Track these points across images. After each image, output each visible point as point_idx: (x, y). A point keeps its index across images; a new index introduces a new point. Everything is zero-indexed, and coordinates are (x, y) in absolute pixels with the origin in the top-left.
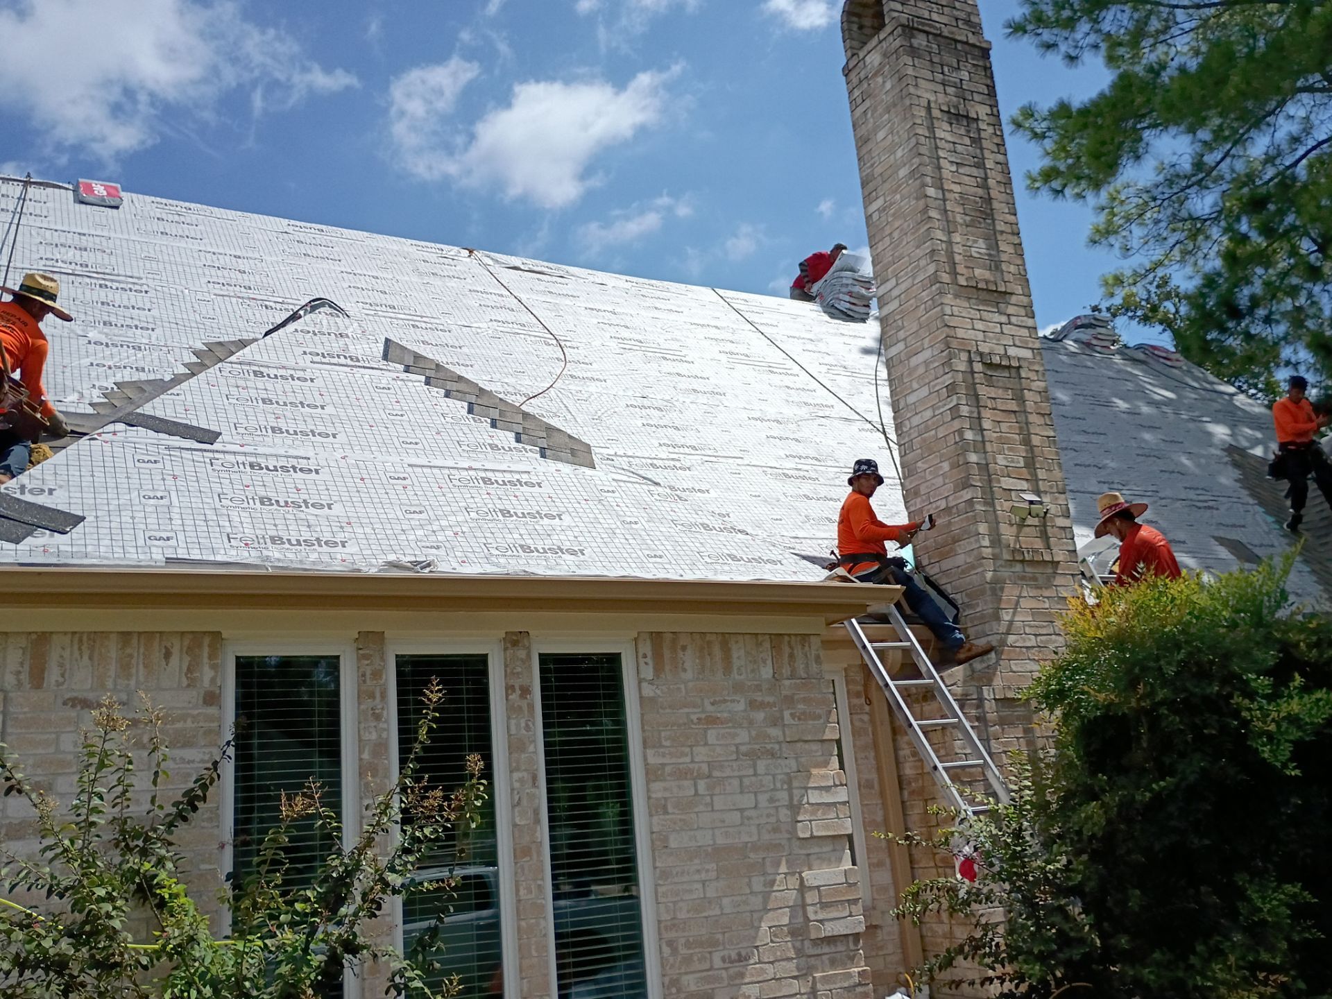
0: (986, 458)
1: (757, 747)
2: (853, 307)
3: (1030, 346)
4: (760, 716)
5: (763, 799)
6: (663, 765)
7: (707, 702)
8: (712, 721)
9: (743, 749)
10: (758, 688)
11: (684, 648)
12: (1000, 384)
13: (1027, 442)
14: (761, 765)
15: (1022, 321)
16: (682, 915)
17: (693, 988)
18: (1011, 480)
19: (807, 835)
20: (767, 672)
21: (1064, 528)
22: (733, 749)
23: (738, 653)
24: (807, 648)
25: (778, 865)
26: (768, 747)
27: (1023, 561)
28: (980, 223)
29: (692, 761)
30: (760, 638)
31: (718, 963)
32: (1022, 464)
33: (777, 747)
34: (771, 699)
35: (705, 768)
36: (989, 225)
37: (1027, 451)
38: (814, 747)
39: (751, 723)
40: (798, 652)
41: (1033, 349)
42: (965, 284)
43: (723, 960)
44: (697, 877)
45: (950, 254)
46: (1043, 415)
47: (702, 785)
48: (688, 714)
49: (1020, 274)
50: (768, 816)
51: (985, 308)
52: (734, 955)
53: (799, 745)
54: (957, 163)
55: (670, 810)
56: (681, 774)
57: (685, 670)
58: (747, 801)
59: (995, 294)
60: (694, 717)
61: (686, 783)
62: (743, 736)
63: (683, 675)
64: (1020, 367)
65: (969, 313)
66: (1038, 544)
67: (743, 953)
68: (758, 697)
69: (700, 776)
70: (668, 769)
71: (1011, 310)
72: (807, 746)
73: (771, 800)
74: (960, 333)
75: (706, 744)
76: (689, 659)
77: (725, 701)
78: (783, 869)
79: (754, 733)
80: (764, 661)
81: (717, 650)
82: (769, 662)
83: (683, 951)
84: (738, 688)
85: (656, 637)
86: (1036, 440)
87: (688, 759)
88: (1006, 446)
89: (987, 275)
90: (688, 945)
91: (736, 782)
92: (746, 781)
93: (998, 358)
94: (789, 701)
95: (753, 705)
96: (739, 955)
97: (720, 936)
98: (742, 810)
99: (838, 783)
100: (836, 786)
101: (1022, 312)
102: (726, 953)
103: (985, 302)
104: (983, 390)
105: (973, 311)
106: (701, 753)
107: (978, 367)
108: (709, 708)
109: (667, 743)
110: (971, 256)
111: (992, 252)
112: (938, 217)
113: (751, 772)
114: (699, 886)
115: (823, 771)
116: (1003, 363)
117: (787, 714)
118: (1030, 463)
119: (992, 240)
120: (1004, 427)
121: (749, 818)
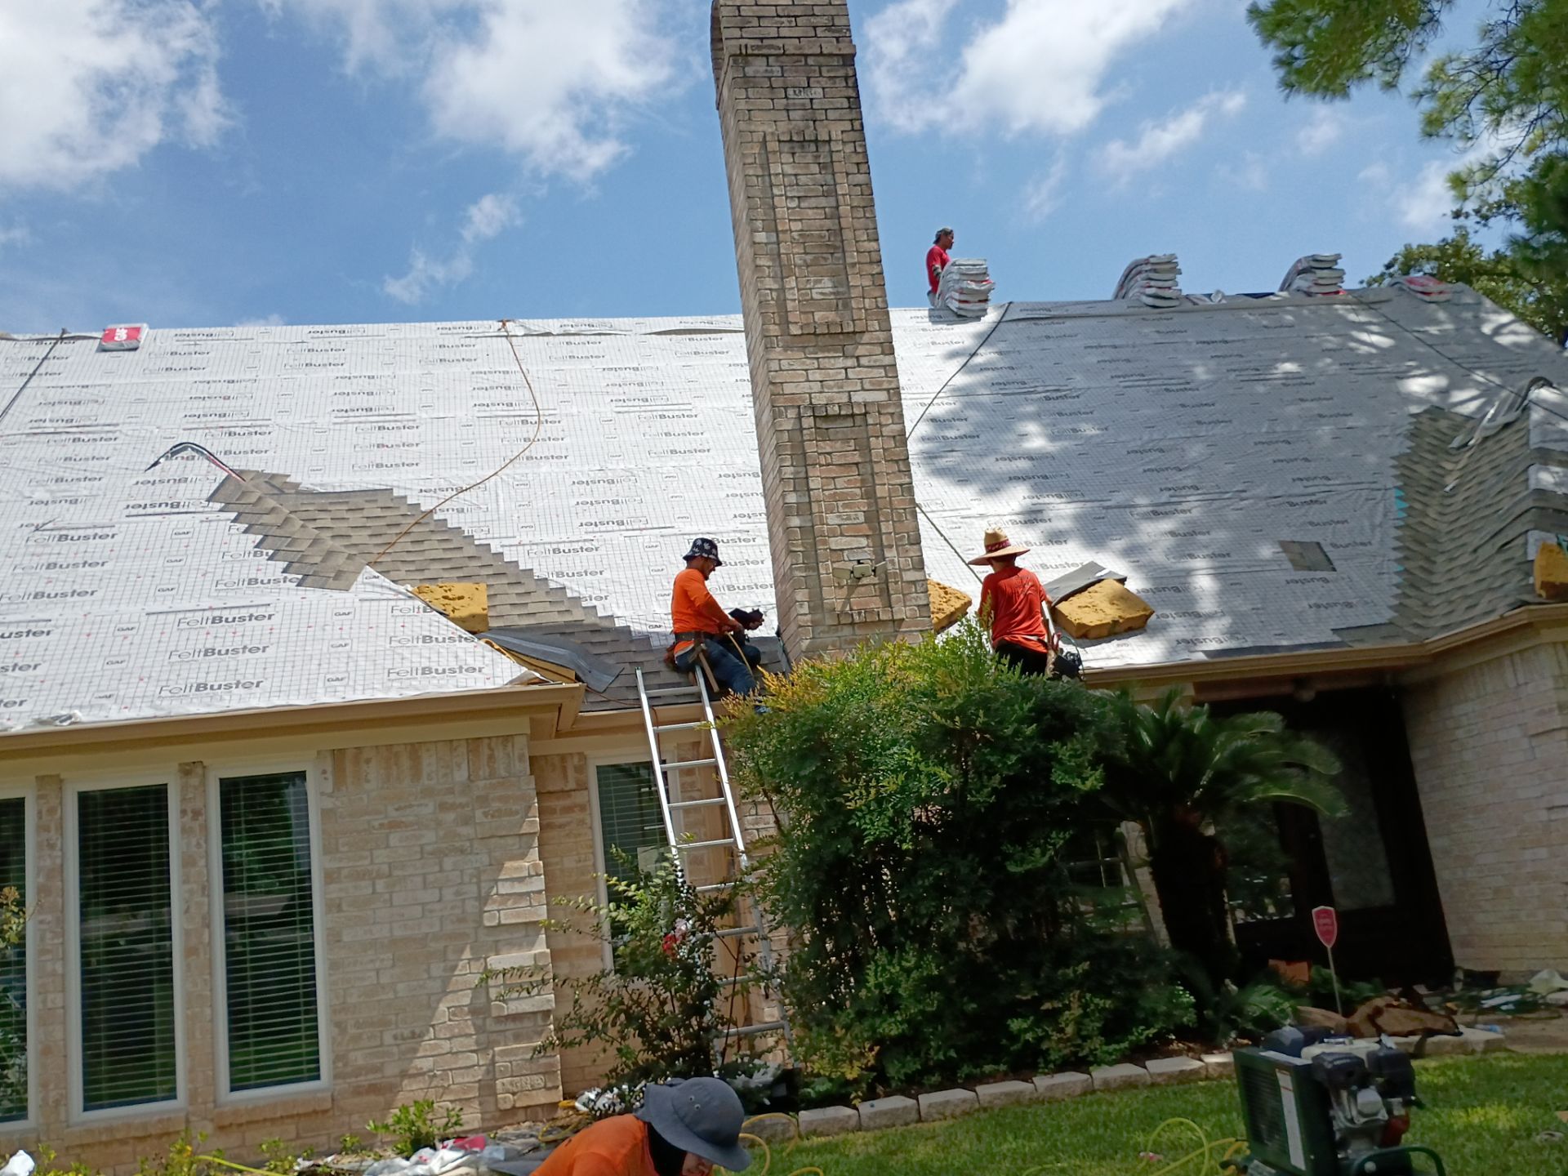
0: (812, 520)
1: (445, 845)
2: (963, 306)
3: (885, 386)
4: (450, 817)
5: (448, 894)
6: (340, 869)
7: (390, 808)
8: (394, 825)
9: (429, 848)
10: (451, 791)
11: (368, 761)
12: (840, 436)
13: (870, 494)
14: (448, 863)
15: (875, 361)
16: (352, 1000)
17: (360, 1062)
18: (844, 539)
19: (495, 923)
20: (461, 775)
21: (914, 582)
22: (418, 849)
23: (429, 762)
24: (509, 748)
25: (462, 951)
26: (458, 844)
27: (853, 624)
28: (826, 259)
29: (372, 863)
30: (455, 744)
31: (388, 1038)
32: (862, 519)
33: (467, 844)
34: (463, 800)
35: (385, 868)
36: (839, 259)
37: (869, 505)
38: (510, 841)
39: (439, 823)
40: (499, 753)
41: (888, 390)
42: (799, 332)
43: (395, 1037)
44: (370, 966)
45: (782, 303)
46: (897, 461)
47: (380, 885)
48: (369, 821)
49: (877, 307)
50: (453, 908)
51: (827, 355)
52: (407, 1033)
53: (493, 840)
54: (799, 197)
55: (345, 907)
56: (358, 876)
57: (368, 781)
58: (431, 895)
59: (841, 337)
60: (376, 824)
61: (363, 883)
62: (429, 837)
63: (367, 786)
64: (865, 414)
65: (804, 363)
66: (876, 604)
67: (418, 1031)
68: (449, 799)
69: (379, 876)
70: (345, 872)
71: (861, 350)
72: (502, 841)
73: (457, 893)
74: (788, 388)
75: (388, 847)
76: (373, 771)
77: (411, 806)
78: (467, 954)
79: (441, 833)
80: (459, 766)
81: (405, 760)
82: (464, 766)
83: (352, 1031)
84: (428, 792)
85: (338, 755)
86: (881, 491)
87: (367, 862)
88: (840, 503)
89: (831, 316)
90: (358, 1025)
91: (419, 880)
92: (431, 878)
93: (836, 408)
94: (483, 800)
95: (443, 807)
96: (413, 1033)
97: (393, 1018)
98: (423, 904)
99: (533, 873)
100: (530, 876)
101: (878, 350)
102: (399, 1031)
103: (825, 349)
104: (810, 447)
105: (808, 361)
106: (381, 856)
107: (808, 422)
108: (393, 813)
109: (346, 849)
110: (812, 299)
111: (841, 290)
112: (770, 264)
113: (437, 868)
114: (373, 974)
115: (516, 864)
116: (843, 413)
117: (479, 813)
118: (873, 518)
119: (840, 277)
120: (840, 483)
121: (431, 911)
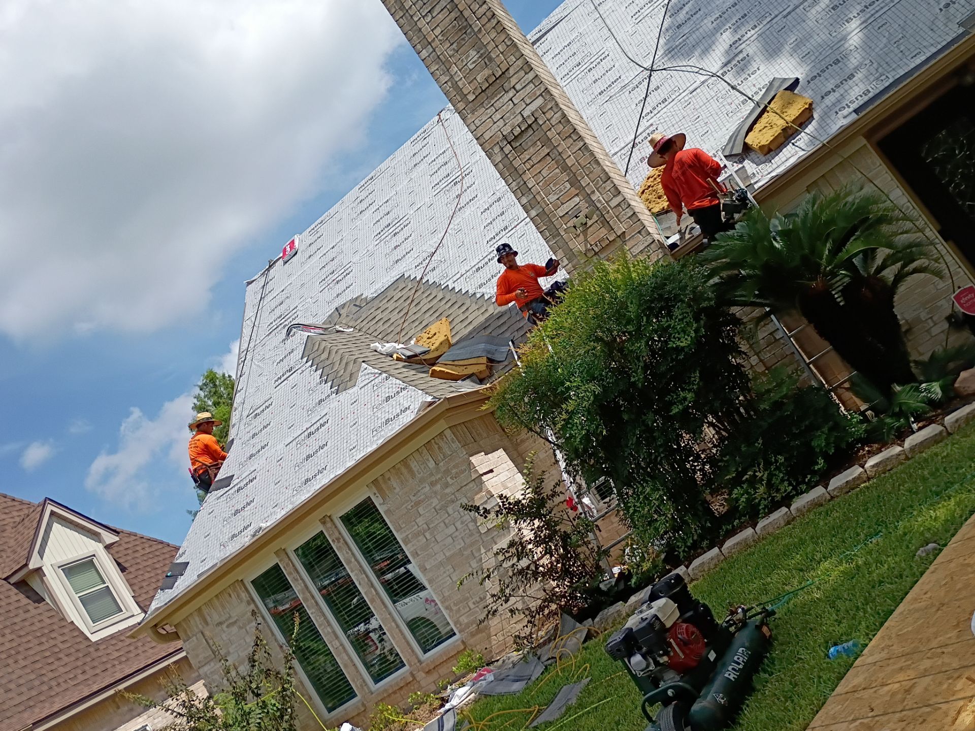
1: (443, 502)
4: (438, 487)
5: (458, 525)
6: (407, 536)
7: (411, 497)
8: (418, 504)
9: (437, 507)
10: (432, 474)
11: (389, 479)
14: (450, 510)
16: (446, 594)
17: (466, 621)
19: (486, 530)
20: (431, 464)
22: (433, 510)
23: (414, 465)
24: (445, 439)
25: (480, 550)
26: (449, 499)
29: (418, 526)
30: (420, 450)
31: (472, 606)
33: (453, 496)
34: (439, 476)
35: (425, 526)
38: (471, 485)
39: (435, 493)
40: (442, 444)
43: (474, 603)
44: (445, 575)
47: (428, 535)
48: (406, 507)
50: (464, 531)
52: (478, 600)
53: (463, 489)
55: (419, 553)
56: (417, 535)
57: (395, 488)
58: (452, 529)
60: (409, 507)
61: (421, 537)
62: (435, 502)
63: (396, 491)
67: (482, 596)
68: (433, 479)
69: (425, 531)
70: (410, 536)
72: (467, 487)
73: (462, 523)
75: (420, 515)
76: (394, 483)
77: (419, 491)
78: (483, 551)
79: (439, 497)
80: (428, 460)
81: (404, 470)
82: (430, 459)
83: (454, 608)
84: (422, 481)
85: (375, 482)
87: (416, 527)
90: (455, 605)
91: (442, 525)
92: (447, 521)
94: (447, 472)
95: (432, 484)
96: (480, 598)
97: (468, 595)
98: (451, 535)
99: (489, 497)
100: (489, 499)
102: (474, 600)
106: (420, 520)
108: (413, 498)
109: (404, 525)
113: (447, 515)
114: (448, 578)
115: (479, 496)
117: (449, 479)
121: (456, 537)
